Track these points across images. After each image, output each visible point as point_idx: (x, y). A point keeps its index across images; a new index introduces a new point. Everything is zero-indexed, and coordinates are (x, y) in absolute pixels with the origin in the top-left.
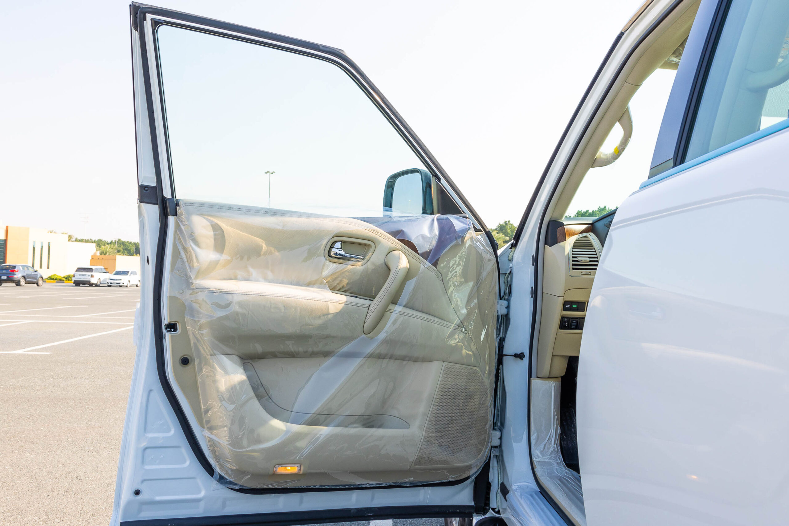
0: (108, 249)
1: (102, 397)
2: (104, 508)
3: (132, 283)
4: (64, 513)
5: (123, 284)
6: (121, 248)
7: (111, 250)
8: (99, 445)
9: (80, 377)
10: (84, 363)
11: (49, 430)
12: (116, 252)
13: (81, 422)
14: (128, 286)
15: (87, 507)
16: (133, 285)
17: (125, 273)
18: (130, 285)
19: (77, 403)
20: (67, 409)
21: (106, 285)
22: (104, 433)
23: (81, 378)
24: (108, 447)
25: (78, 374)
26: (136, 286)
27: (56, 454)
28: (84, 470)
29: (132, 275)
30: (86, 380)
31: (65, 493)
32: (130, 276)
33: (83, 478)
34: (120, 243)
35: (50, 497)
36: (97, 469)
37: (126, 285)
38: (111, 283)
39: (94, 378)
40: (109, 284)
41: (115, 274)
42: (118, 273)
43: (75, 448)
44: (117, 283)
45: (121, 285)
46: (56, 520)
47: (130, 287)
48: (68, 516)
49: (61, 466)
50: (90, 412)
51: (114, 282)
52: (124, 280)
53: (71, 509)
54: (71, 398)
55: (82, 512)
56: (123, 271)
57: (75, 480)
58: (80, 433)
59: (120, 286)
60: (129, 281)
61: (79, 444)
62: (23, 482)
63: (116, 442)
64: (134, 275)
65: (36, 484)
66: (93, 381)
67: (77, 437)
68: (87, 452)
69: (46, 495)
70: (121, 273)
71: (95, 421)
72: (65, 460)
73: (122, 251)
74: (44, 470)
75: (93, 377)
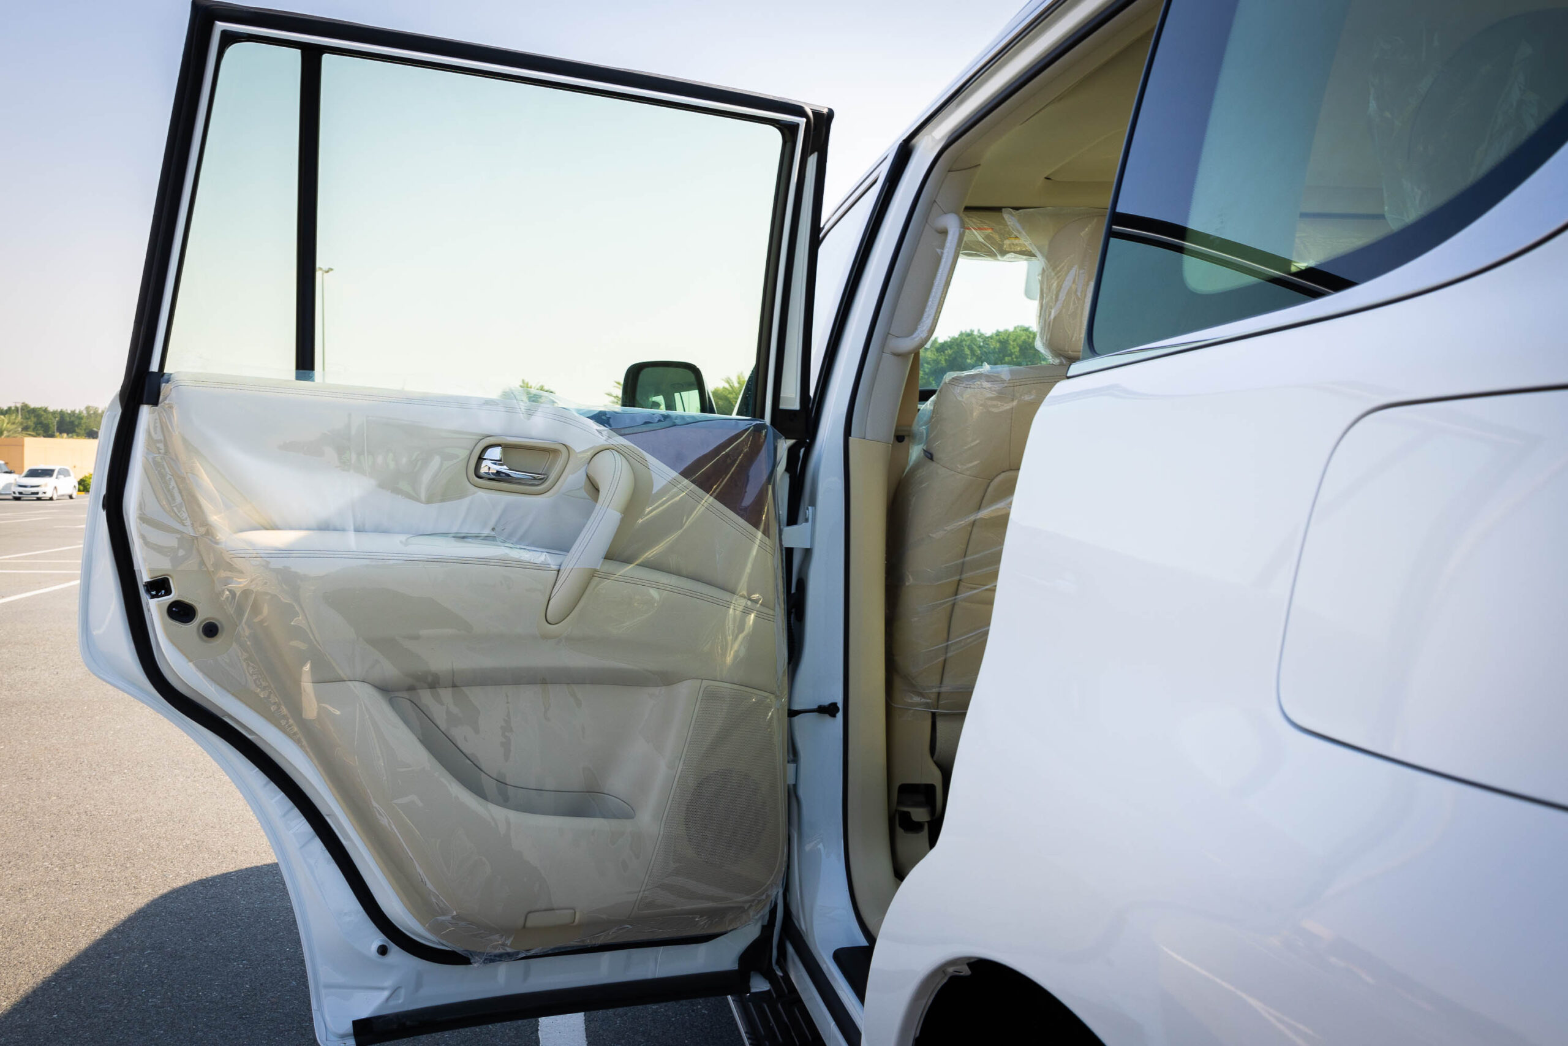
0: (5, 425)
1: (81, 698)
2: (141, 850)
3: (61, 492)
4: (85, 856)
5: (44, 495)
6: (31, 421)
7: (10, 427)
8: (103, 768)
9: (30, 667)
10: (28, 644)
11: (14, 749)
12: (20, 429)
13: (62, 737)
14: (55, 497)
15: (116, 849)
16: (63, 495)
17: (47, 473)
18: (58, 496)
19: (43, 708)
20: (30, 718)
21: (11, 497)
22: (104, 751)
23: (32, 669)
24: (119, 771)
25: (24, 662)
26: (68, 497)
27: (40, 782)
28: (92, 802)
29: (60, 476)
30: (43, 672)
31: (76, 833)
32: (57, 478)
33: (94, 813)
34: (28, 412)
35: (55, 838)
36: (111, 801)
37: (50, 496)
38: (20, 493)
39: (56, 668)
40: (17, 495)
41: (27, 476)
42: (34, 473)
43: (67, 774)
44: (33, 493)
45: (40, 495)
46: (77, 866)
47: (57, 500)
48: (92, 861)
49: (55, 798)
50: (70, 722)
51: (25, 491)
52: (46, 485)
53: (94, 851)
54: (29, 701)
55: (110, 855)
56: (42, 470)
57: (84, 816)
58: (66, 752)
59: (39, 499)
60: (55, 488)
61: (70, 768)
62: (7, 821)
63: (129, 763)
64: (65, 476)
65: (28, 822)
66: (55, 673)
67: (64, 758)
68: (88, 779)
69: (49, 836)
70: (40, 473)
71: (84, 734)
72: (58, 790)
73: (32, 428)
74: (31, 804)
75: (53, 666)
